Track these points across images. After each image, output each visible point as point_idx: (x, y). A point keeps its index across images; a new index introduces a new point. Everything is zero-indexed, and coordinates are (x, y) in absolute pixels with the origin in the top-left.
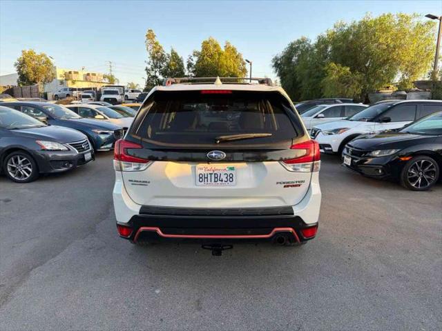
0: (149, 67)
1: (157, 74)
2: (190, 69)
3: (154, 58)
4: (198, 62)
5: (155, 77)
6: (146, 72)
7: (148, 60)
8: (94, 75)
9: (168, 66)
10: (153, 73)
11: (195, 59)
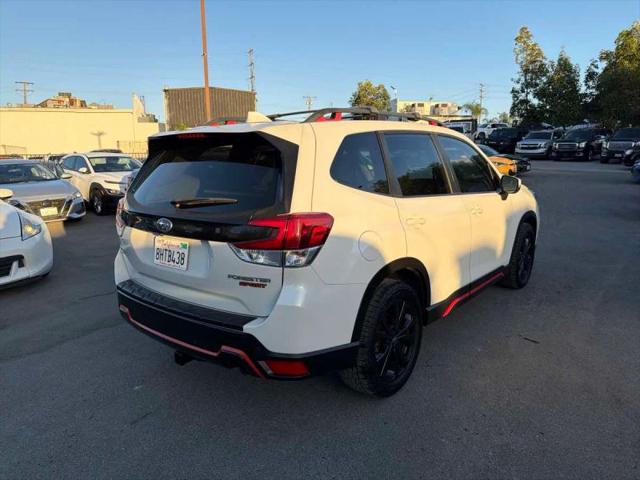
0: (518, 87)
1: (530, 97)
2: (591, 83)
3: (526, 71)
4: (606, 70)
5: (526, 102)
6: (511, 95)
7: (517, 77)
8: (445, 105)
9: (550, 82)
10: (522, 96)
11: (603, 65)
